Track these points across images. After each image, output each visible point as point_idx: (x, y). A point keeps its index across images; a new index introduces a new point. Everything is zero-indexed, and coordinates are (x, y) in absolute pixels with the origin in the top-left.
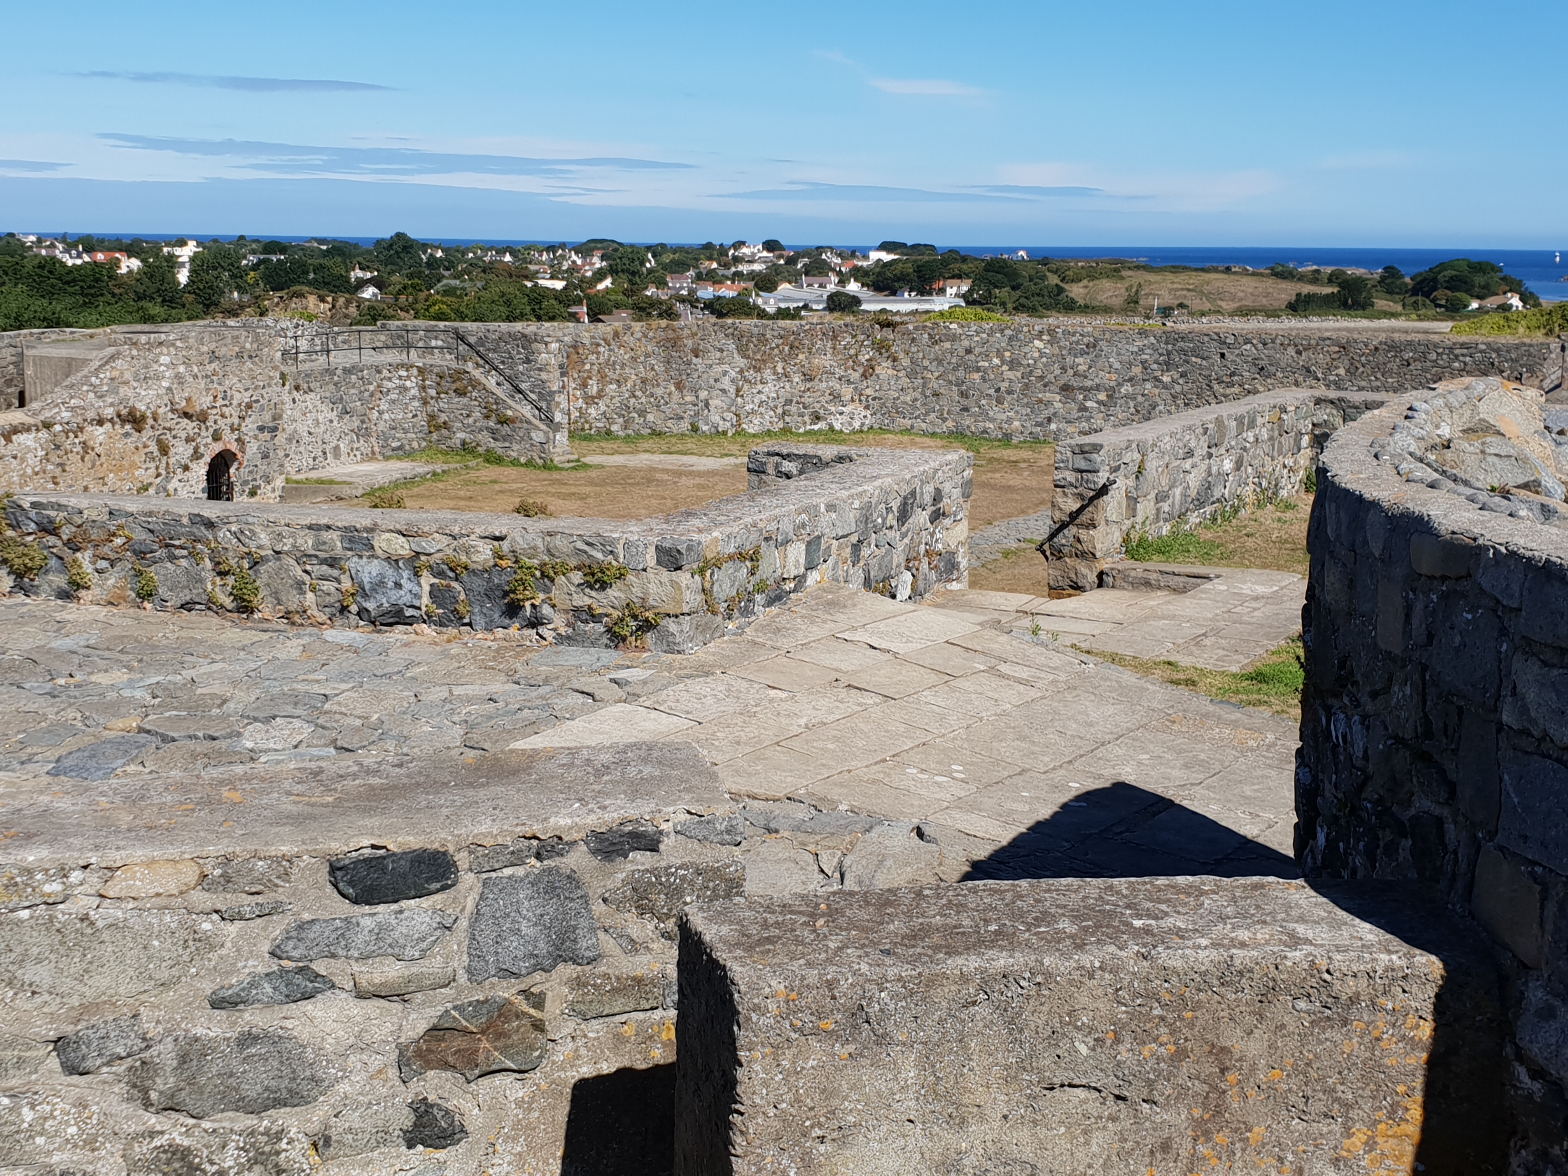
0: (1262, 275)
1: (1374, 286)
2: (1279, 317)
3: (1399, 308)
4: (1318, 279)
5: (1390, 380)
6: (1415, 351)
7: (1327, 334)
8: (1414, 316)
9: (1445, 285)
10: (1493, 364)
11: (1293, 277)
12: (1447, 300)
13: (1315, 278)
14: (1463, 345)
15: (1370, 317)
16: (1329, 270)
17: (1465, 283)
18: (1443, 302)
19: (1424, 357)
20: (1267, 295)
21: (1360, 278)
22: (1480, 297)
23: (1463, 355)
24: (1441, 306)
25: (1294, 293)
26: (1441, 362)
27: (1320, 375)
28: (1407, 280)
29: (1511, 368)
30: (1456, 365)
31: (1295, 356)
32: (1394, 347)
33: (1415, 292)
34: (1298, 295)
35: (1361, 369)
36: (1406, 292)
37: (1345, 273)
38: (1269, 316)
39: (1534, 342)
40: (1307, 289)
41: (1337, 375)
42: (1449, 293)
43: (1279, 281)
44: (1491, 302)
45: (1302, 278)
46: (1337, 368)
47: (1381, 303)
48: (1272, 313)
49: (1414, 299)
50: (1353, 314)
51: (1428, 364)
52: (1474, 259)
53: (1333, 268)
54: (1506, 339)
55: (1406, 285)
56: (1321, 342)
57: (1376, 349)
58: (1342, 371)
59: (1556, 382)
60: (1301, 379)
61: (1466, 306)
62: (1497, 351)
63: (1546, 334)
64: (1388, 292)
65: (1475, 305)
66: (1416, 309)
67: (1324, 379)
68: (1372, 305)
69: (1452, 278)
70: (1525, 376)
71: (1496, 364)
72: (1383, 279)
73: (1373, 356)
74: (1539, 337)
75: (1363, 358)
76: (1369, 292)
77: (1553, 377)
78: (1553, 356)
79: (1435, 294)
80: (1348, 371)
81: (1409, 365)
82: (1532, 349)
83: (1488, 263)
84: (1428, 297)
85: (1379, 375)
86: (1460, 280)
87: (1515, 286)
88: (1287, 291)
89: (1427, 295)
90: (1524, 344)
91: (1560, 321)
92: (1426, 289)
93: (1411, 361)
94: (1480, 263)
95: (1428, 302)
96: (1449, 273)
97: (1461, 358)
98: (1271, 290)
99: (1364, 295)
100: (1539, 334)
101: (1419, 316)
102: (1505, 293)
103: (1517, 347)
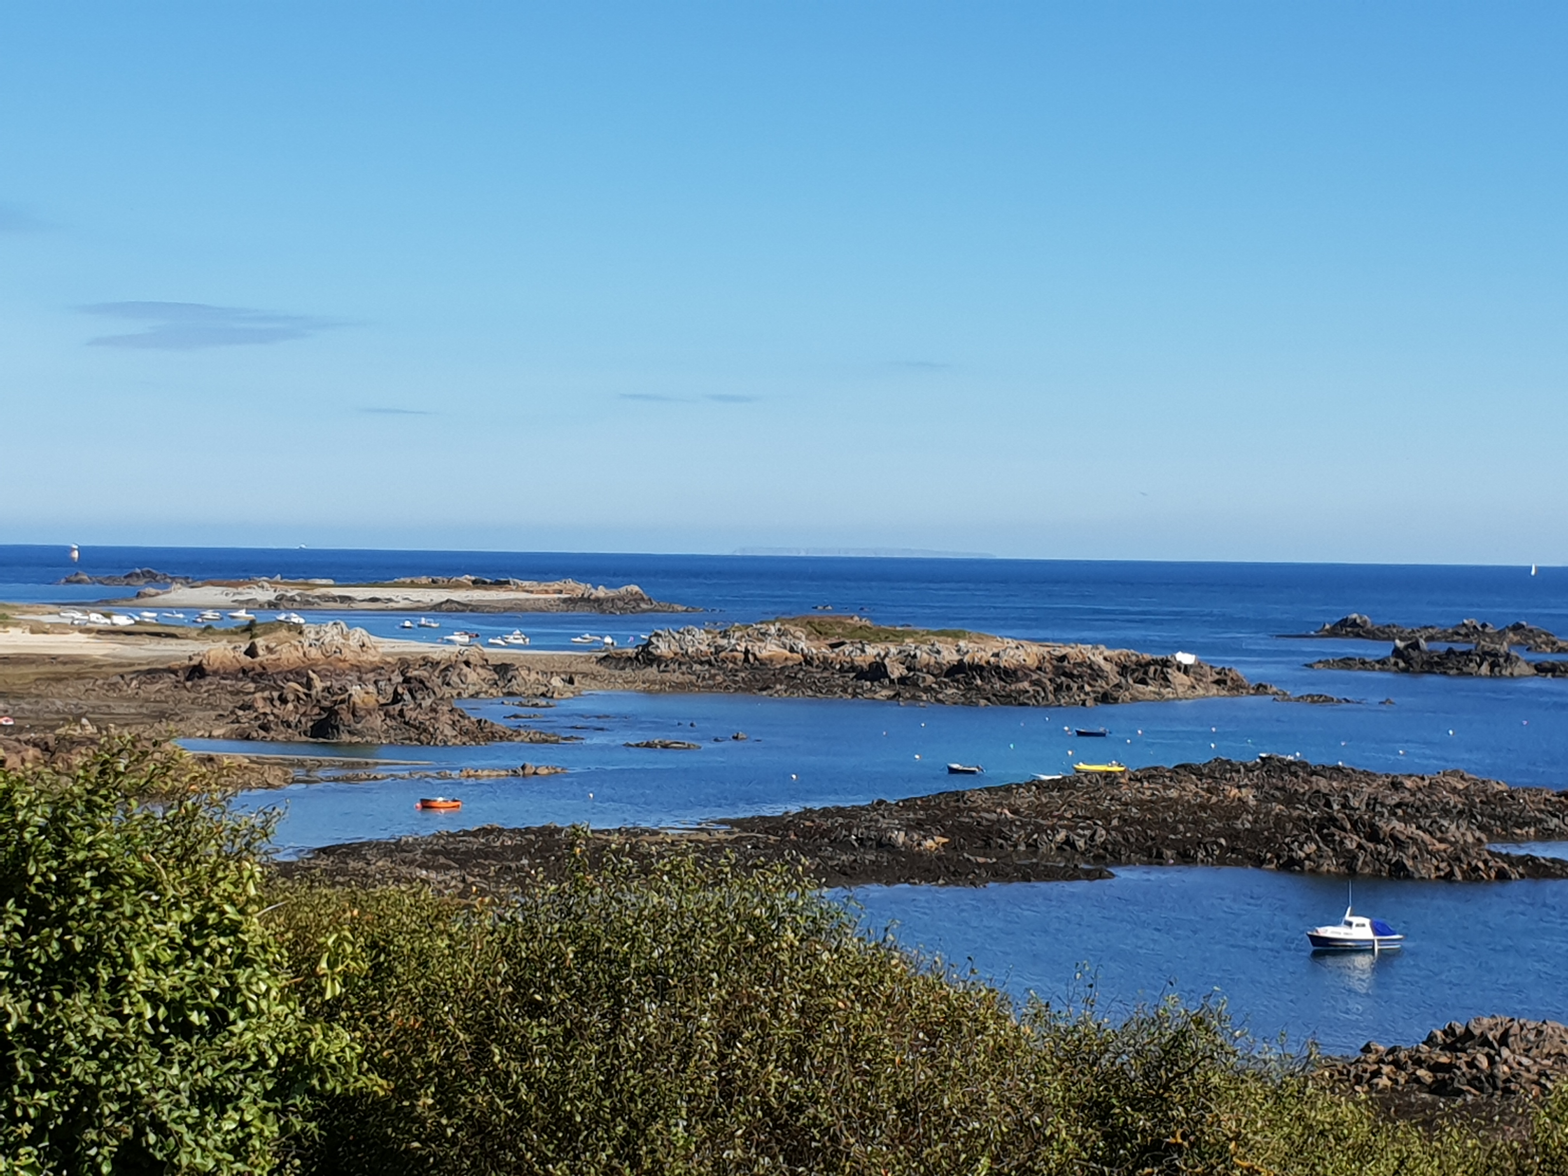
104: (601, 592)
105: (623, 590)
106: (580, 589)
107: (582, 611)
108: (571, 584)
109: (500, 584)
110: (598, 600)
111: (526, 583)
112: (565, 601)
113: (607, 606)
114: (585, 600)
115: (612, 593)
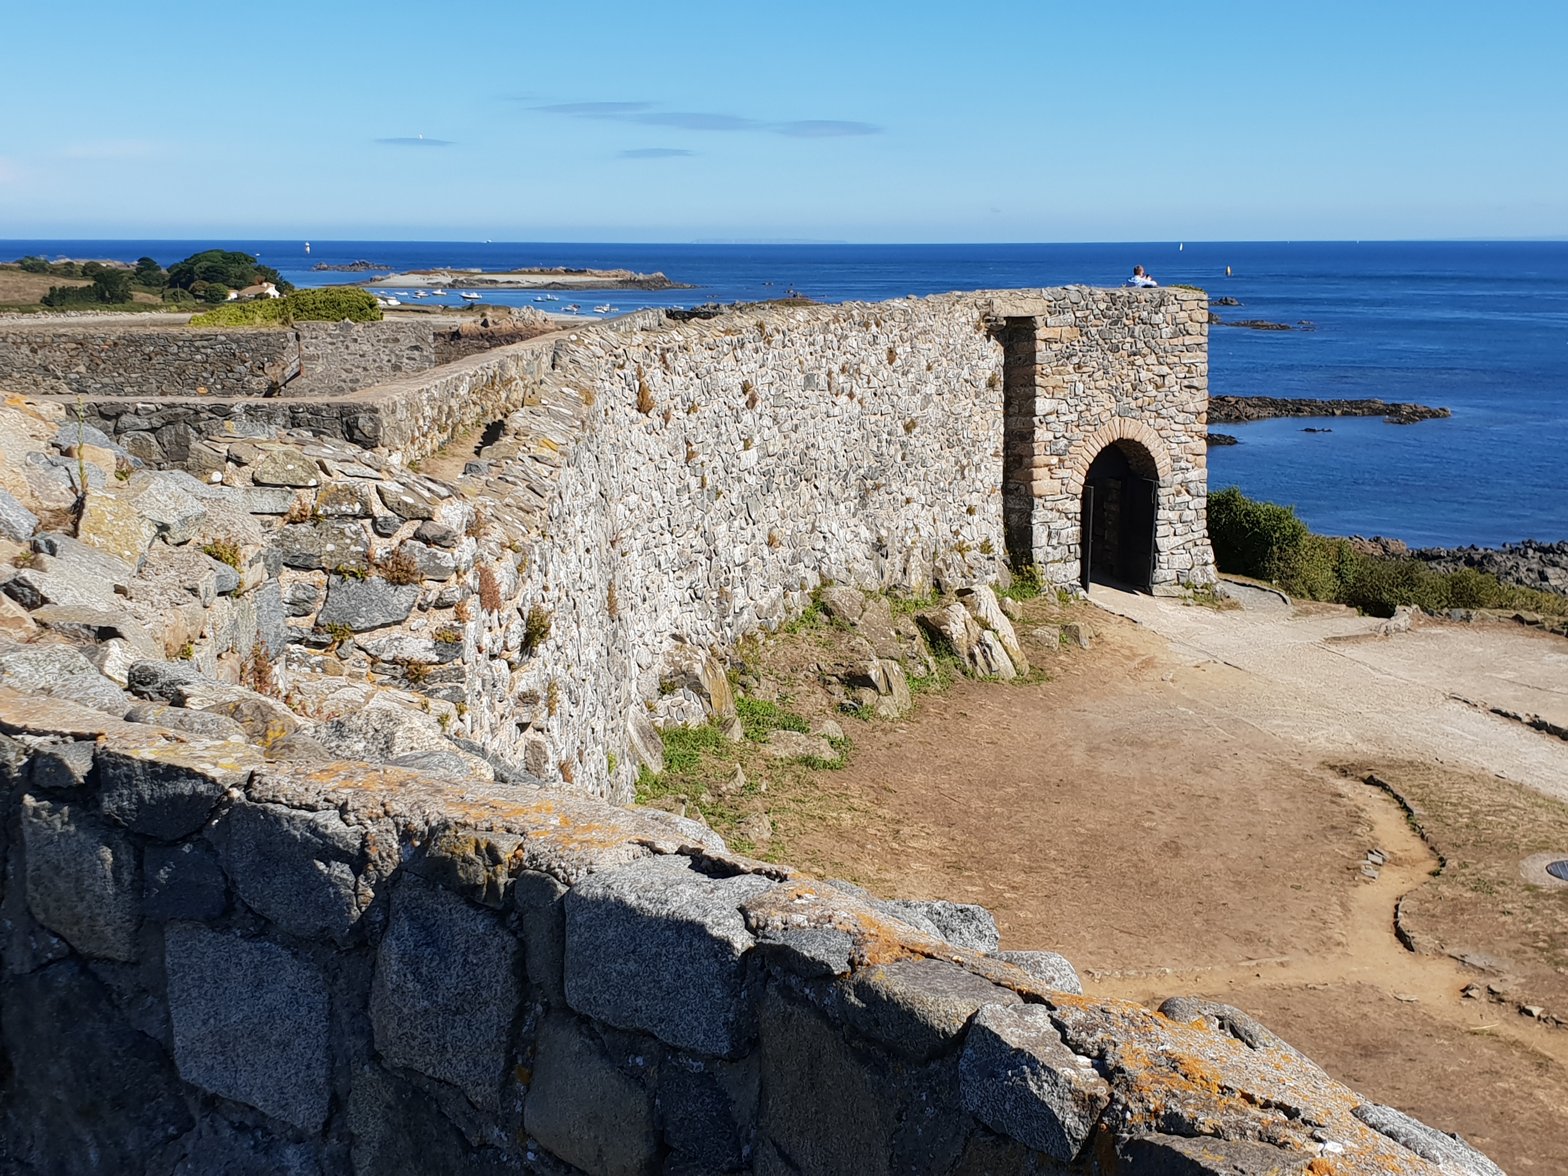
0: (11, 269)
1: (131, 279)
2: (35, 312)
3: (159, 300)
4: (71, 272)
5: (133, 375)
6: (155, 344)
7: (62, 331)
8: (175, 308)
9: (201, 275)
10: (234, 354)
11: (45, 270)
12: (206, 291)
13: (68, 271)
14: (202, 337)
15: (130, 310)
16: (83, 262)
17: (222, 274)
18: (202, 293)
19: (164, 351)
20: (19, 290)
21: (114, 270)
22: (237, 288)
23: (203, 347)
24: (200, 297)
25: (48, 287)
26: (183, 355)
27: (60, 374)
28: (164, 271)
29: (252, 357)
30: (199, 357)
31: (30, 354)
32: (134, 342)
33: (173, 283)
34: (52, 289)
35: (102, 366)
36: (164, 284)
37: (99, 265)
38: (23, 312)
39: (272, 331)
40: (61, 283)
41: (78, 373)
42: (207, 284)
43: (30, 275)
44: (249, 292)
45: (55, 272)
46: (77, 365)
47: (140, 296)
48: (26, 309)
49: (172, 291)
50: (112, 307)
51: (170, 357)
52: (227, 250)
53: (87, 261)
54: (244, 329)
55: (163, 276)
56: (56, 339)
57: (115, 344)
58: (82, 369)
59: (296, 370)
60: (40, 378)
61: (225, 297)
62: (237, 341)
63: (283, 323)
64: (145, 285)
65: (233, 295)
66: (176, 300)
67: (65, 378)
68: (131, 297)
69: (207, 268)
70: (267, 365)
71: (238, 354)
72: (139, 271)
73: (113, 351)
74: (276, 326)
75: (103, 354)
76: (126, 285)
77: (294, 365)
78: (291, 344)
79: (193, 285)
80: (88, 368)
81: (150, 359)
82: (270, 339)
83: (241, 254)
84: (186, 289)
85: (121, 371)
86: (215, 271)
87: (270, 276)
88: (40, 286)
89: (185, 286)
90: (263, 334)
91: (295, 311)
92: (184, 280)
93: (153, 355)
94: (233, 254)
95: (186, 292)
96: (204, 264)
97: (203, 350)
98: (22, 285)
99: (121, 287)
100: (276, 324)
101: (179, 307)
102: (261, 283)
103: (256, 337)
104: (641, 277)
105: (654, 275)
106: (628, 275)
107: (629, 289)
108: (622, 272)
109: (580, 272)
110: (639, 281)
111: (596, 272)
112: (620, 282)
113: (645, 285)
114: (632, 281)
115: (647, 277)
